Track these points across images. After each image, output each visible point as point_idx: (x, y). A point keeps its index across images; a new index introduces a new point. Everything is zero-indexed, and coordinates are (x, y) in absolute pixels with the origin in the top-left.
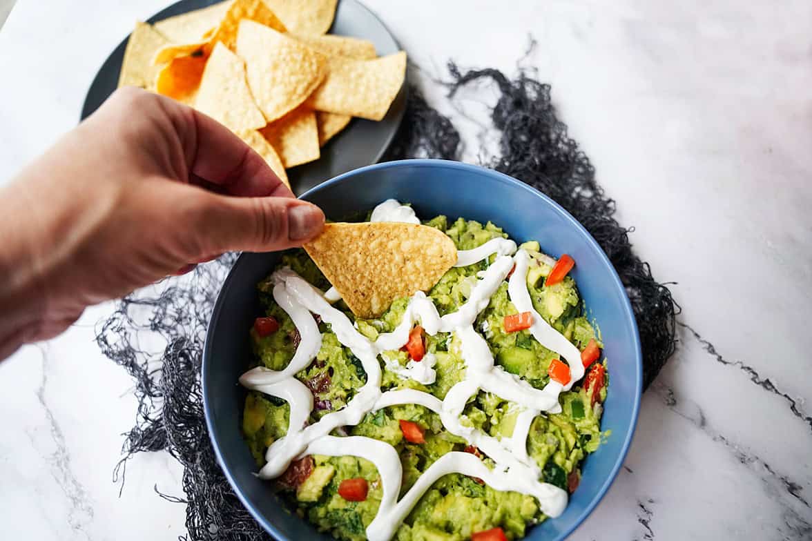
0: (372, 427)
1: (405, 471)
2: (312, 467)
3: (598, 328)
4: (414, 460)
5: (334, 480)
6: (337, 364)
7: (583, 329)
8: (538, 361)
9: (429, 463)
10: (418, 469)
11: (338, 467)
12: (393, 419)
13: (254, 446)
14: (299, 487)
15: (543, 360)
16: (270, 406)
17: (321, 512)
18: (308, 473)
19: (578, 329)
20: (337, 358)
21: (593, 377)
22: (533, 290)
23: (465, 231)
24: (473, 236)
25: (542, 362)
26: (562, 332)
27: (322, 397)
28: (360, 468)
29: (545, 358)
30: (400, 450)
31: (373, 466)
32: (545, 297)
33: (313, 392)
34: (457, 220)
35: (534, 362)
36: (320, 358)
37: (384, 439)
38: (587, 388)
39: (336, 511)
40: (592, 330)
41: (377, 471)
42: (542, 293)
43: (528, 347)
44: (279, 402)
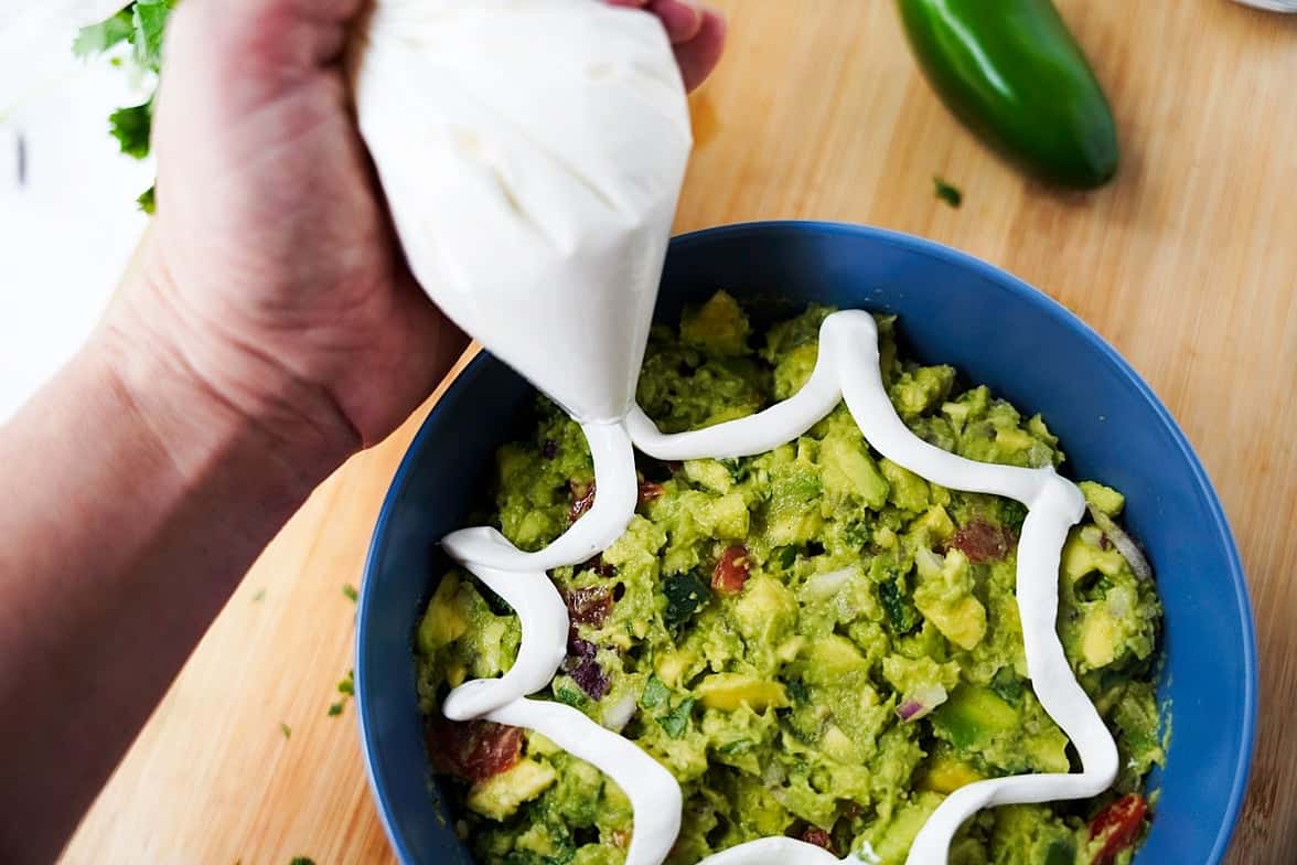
0: (656, 727)
1: (683, 836)
2: (515, 757)
3: (1169, 722)
4: (708, 822)
5: (546, 797)
6: (636, 584)
7: (1137, 707)
8: (1021, 733)
9: (733, 836)
10: (708, 841)
11: (563, 774)
12: (701, 731)
13: (426, 672)
14: (479, 783)
15: (1032, 737)
16: (483, 610)
17: (503, 843)
18: (505, 764)
19: (1129, 705)
20: (641, 572)
21: (1118, 818)
22: (1070, 591)
23: (982, 416)
24: (995, 434)
25: (1028, 741)
26: (1094, 698)
27: (585, 632)
28: (602, 796)
29: (1037, 735)
30: (689, 794)
31: (628, 803)
32: (1088, 615)
33: (572, 615)
34: (975, 387)
35: (1012, 732)
36: (608, 558)
37: (666, 760)
38: (1095, 833)
39: (529, 853)
40: (1155, 718)
41: (631, 816)
42: (1085, 604)
43: (1014, 701)
44: (499, 608)
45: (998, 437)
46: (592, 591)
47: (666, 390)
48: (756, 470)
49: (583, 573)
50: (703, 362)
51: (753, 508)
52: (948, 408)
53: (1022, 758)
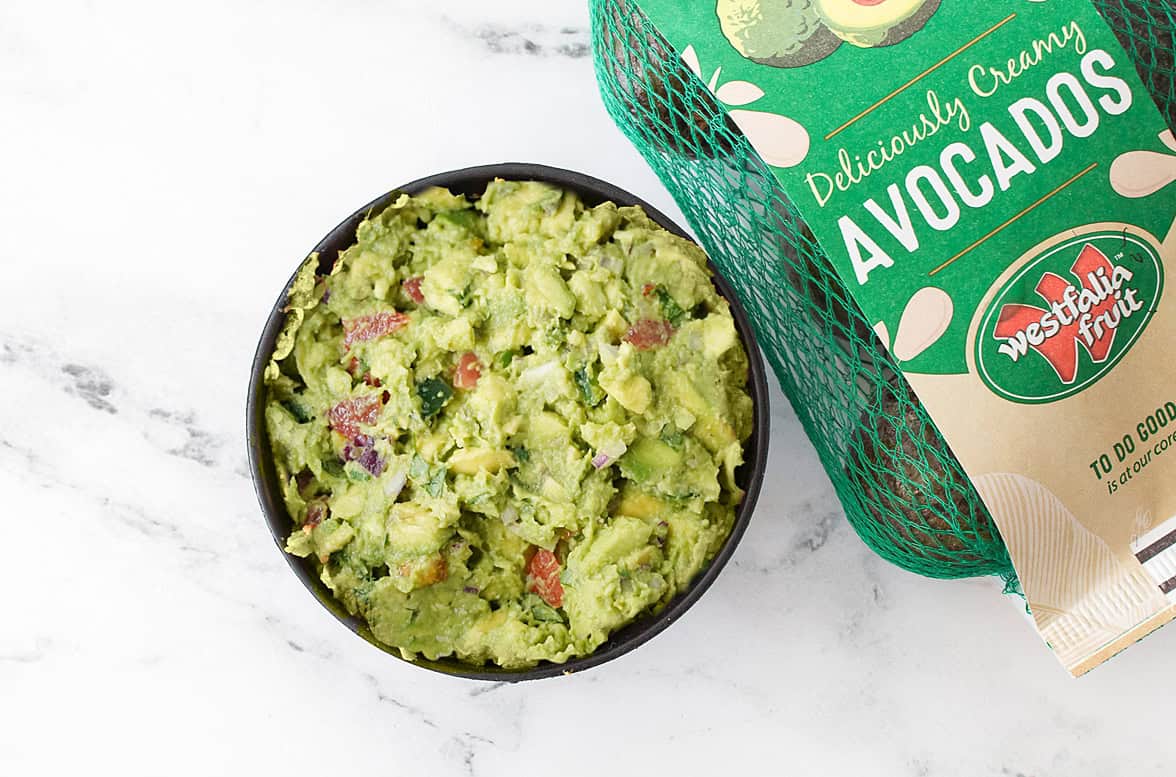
45: (657, 253)
46: (366, 398)
47: (406, 242)
48: (478, 297)
49: (358, 386)
50: (433, 217)
51: (478, 325)
52: (618, 235)
53: (685, 486)
